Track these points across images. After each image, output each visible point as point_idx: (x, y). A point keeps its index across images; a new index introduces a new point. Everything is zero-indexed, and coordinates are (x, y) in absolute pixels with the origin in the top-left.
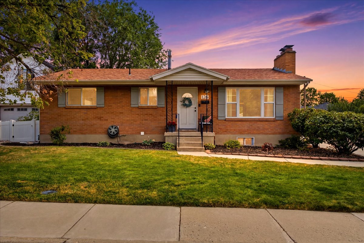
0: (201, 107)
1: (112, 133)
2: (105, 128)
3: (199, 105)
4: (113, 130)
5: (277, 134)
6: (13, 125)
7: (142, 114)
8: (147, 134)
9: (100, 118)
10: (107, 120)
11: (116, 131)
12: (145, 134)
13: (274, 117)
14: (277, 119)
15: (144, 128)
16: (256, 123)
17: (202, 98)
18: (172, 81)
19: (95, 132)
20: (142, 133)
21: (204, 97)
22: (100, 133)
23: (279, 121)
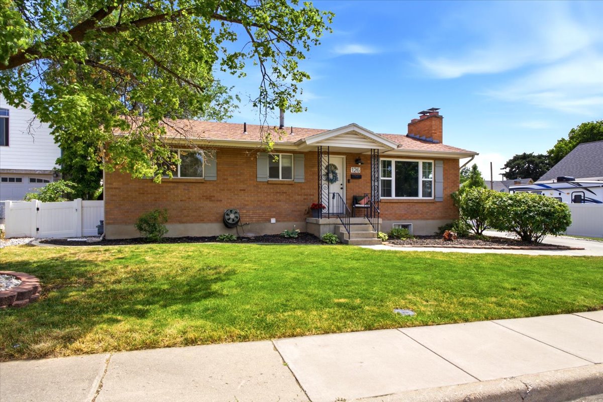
0: (351, 184)
1: (230, 221)
2: (217, 213)
3: (348, 181)
4: (232, 216)
5: (437, 219)
6: (38, 209)
7: (272, 193)
8: (279, 221)
9: (210, 198)
10: (221, 201)
11: (237, 217)
12: (276, 221)
13: (433, 198)
14: (437, 200)
15: (274, 213)
16: (414, 205)
17: (352, 172)
18: (329, 147)
19: (200, 220)
20: (273, 221)
21: (354, 170)
22: (211, 221)
23: (439, 203)
